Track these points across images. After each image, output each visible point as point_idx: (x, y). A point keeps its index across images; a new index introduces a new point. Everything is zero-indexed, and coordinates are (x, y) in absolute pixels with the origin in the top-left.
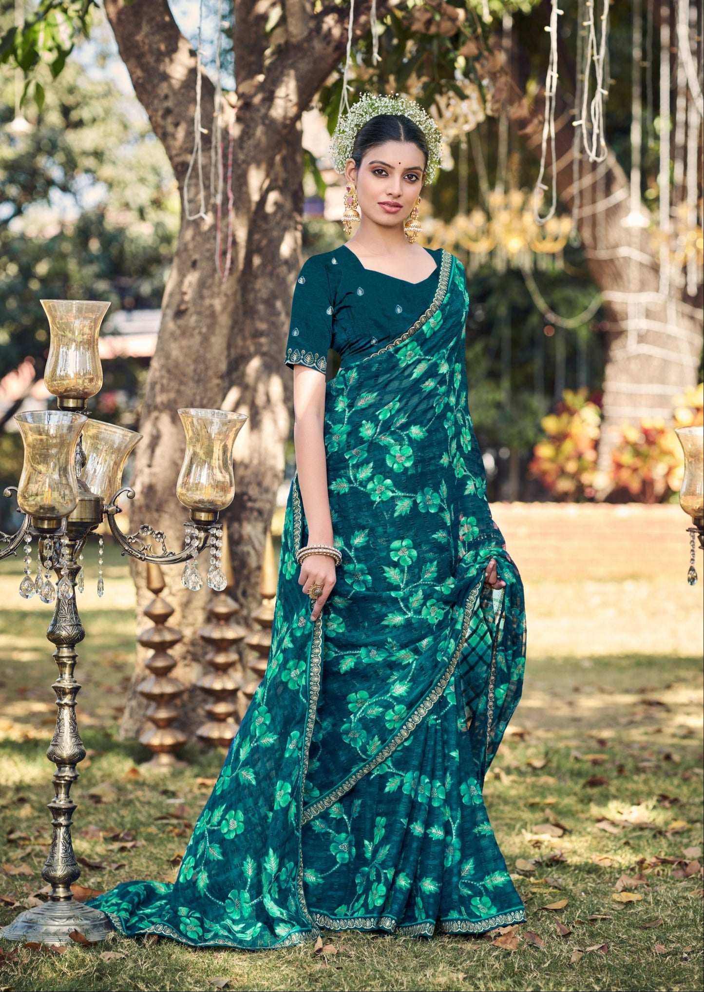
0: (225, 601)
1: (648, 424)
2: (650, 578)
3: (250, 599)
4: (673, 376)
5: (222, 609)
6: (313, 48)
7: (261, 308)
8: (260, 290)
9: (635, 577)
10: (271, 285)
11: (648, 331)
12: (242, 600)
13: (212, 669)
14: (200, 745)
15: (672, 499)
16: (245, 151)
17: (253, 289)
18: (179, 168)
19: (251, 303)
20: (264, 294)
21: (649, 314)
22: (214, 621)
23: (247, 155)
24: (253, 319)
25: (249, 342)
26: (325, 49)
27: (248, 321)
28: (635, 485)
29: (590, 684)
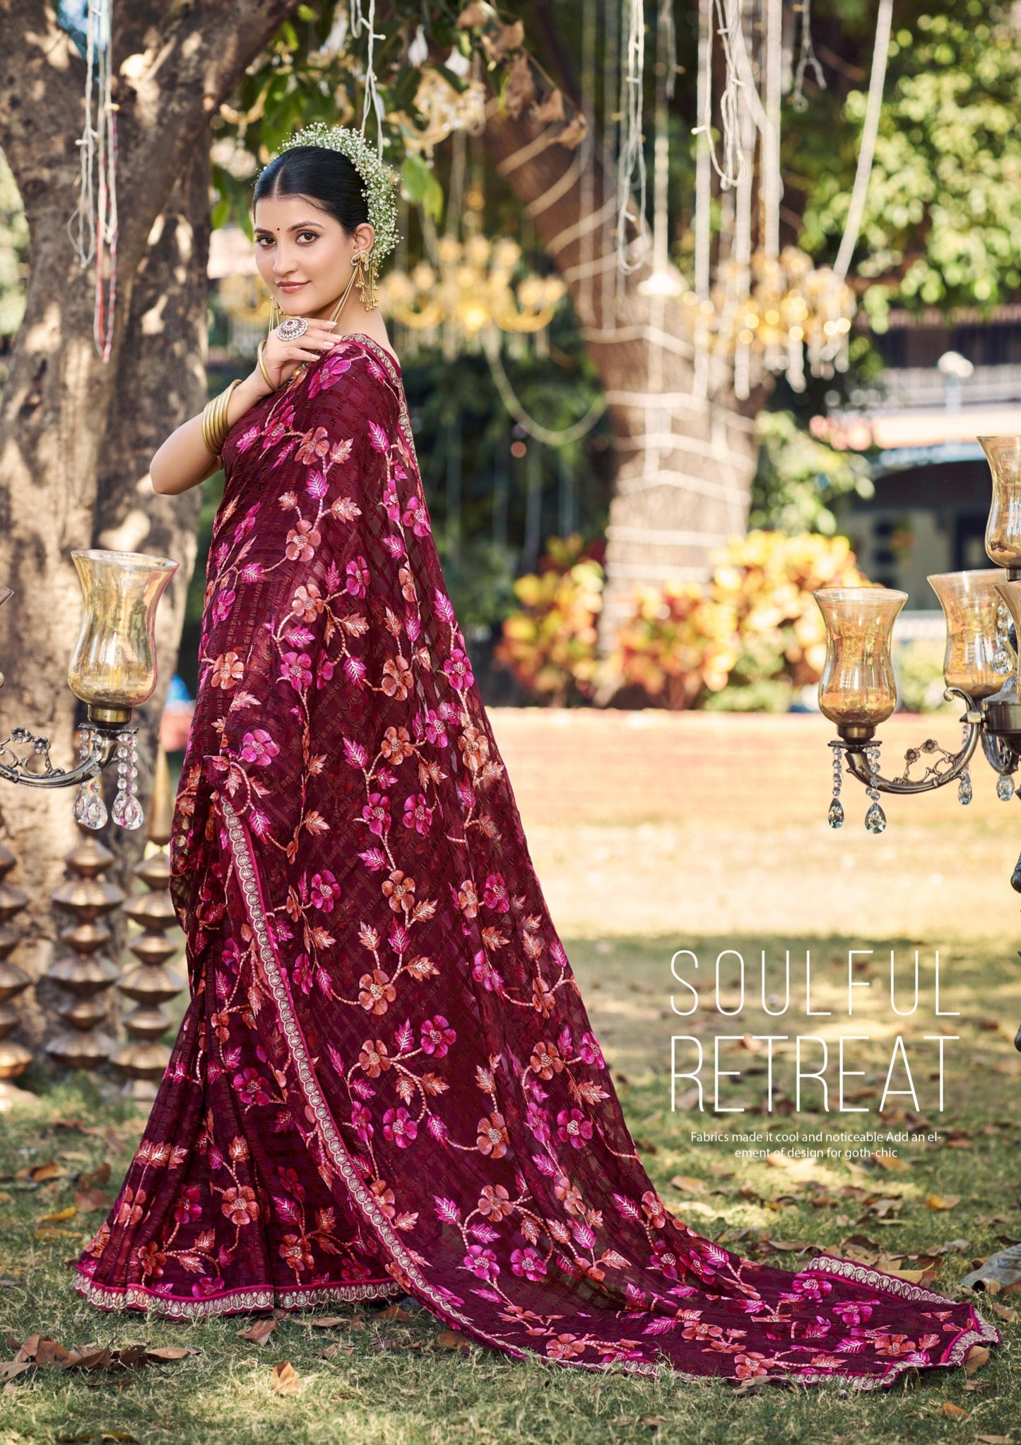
0: (93, 848)
1: (676, 590)
2: (677, 820)
3: (127, 845)
4: (711, 517)
5: (88, 860)
6: (238, 10)
7: (147, 403)
8: (145, 376)
9: (655, 818)
10: (161, 369)
11: (675, 451)
12: (115, 846)
13: (69, 951)
14: (50, 1067)
15: (708, 705)
16: (131, 164)
17: (135, 375)
18: (30, 189)
19: (131, 396)
20: (151, 382)
21: (676, 426)
22: (75, 877)
23: (134, 172)
24: (133, 419)
25: (127, 455)
26: (254, 12)
27: (127, 423)
28: (654, 682)
29: (616, 978)
